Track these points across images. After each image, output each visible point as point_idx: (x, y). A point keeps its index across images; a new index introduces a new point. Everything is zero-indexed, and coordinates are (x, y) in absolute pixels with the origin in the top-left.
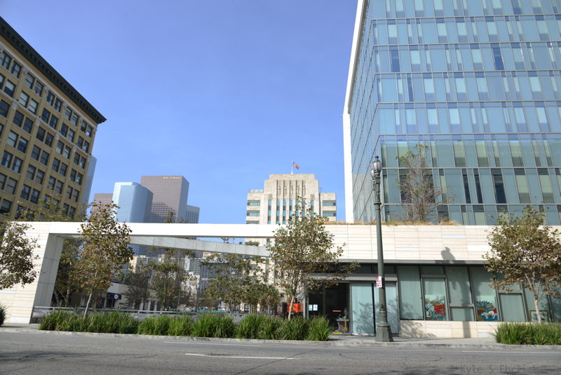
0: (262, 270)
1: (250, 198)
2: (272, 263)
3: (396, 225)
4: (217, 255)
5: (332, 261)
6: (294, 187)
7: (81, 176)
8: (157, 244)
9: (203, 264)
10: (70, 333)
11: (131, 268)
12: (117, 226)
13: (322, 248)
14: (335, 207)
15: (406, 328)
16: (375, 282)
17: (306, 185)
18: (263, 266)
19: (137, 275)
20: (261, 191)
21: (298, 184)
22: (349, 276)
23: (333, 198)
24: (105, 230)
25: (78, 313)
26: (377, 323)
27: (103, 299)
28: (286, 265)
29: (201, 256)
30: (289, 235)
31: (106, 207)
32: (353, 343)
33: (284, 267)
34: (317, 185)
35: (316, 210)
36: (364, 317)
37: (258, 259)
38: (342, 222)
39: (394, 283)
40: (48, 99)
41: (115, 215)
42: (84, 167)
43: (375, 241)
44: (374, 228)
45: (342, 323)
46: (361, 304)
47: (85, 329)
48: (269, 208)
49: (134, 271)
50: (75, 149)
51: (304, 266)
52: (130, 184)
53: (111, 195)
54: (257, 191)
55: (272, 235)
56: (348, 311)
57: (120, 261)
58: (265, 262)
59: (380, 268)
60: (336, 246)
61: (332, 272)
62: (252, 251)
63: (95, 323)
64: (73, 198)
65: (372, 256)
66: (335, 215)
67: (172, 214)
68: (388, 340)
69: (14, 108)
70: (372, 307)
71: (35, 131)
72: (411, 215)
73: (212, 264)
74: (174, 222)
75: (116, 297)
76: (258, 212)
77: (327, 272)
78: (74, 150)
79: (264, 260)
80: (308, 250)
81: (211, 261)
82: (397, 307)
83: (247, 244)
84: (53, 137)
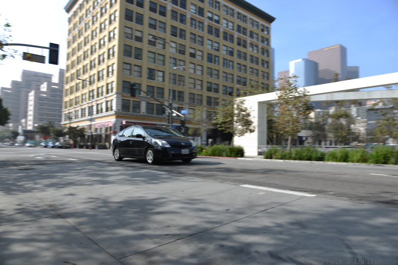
7: (267, 62)
11: (311, 118)
25: (284, 149)
29: (365, 105)
40: (238, 18)
42: (268, 56)
49: (313, 120)
50: (260, 45)
52: (300, 60)
57: (305, 113)
64: (266, 78)
67: (336, 75)
69: (222, 30)
71: (236, 41)
75: (304, 139)
78: (260, 47)
84: (245, 41)
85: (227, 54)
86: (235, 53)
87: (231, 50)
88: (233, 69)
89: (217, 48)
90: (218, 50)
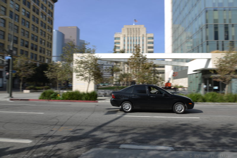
1: (115, 36)
14: (153, 40)
17: (141, 30)
20: (120, 33)
21: (137, 30)
23: (152, 36)
34: (145, 30)
35: (145, 41)
50: (48, 16)
66: (153, 43)
76: (119, 43)
84: (38, 10)
85: (25, 15)
86: (31, 17)
87: (28, 13)
88: (29, 27)
89: (17, 9)
90: (18, 10)
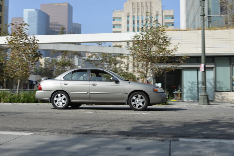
0: (124, 63)
1: (114, 15)
2: (131, 58)
3: (215, 30)
4: (95, 55)
5: (170, 55)
6: (145, 7)
8: (56, 49)
9: (87, 61)
10: (10, 104)
11: (41, 65)
12: (29, 38)
13: (163, 47)
14: (173, 19)
15: (218, 96)
16: (199, 68)
17: (153, 5)
18: (125, 60)
19: (46, 69)
20: (122, 10)
21: (147, 4)
22: (182, 64)
23: (172, 13)
24: (21, 40)
25: (13, 92)
26: (199, 94)
27: (27, 84)
28: (140, 59)
29: (85, 56)
30: (141, 39)
31: (20, 26)
32: (183, 106)
33: (139, 60)
34: (160, 4)
35: (160, 21)
36: (191, 90)
37: (121, 56)
38: (178, 29)
39: (212, 68)
41: (27, 30)
43: (200, 41)
44: (200, 32)
45: (177, 94)
46: (189, 82)
47: (19, 101)
48: (128, 22)
49: (43, 67)
51: (152, 59)
52: (33, 10)
53: (22, 18)
54: (119, 10)
55: (130, 39)
56: (181, 87)
57: (34, 60)
58: (126, 58)
59: (203, 59)
60: (173, 45)
61: (171, 62)
62: (117, 51)
63: (24, 98)
65: (198, 51)
66: (173, 25)
67: (63, 29)
68: (207, 103)
70: (196, 83)
72: (226, 23)
73: (92, 61)
74: (65, 34)
75: (34, 83)
76: (120, 25)
77: (167, 62)
79: (126, 56)
80: (154, 48)
81: (91, 59)
82: (213, 84)
83: (114, 46)
